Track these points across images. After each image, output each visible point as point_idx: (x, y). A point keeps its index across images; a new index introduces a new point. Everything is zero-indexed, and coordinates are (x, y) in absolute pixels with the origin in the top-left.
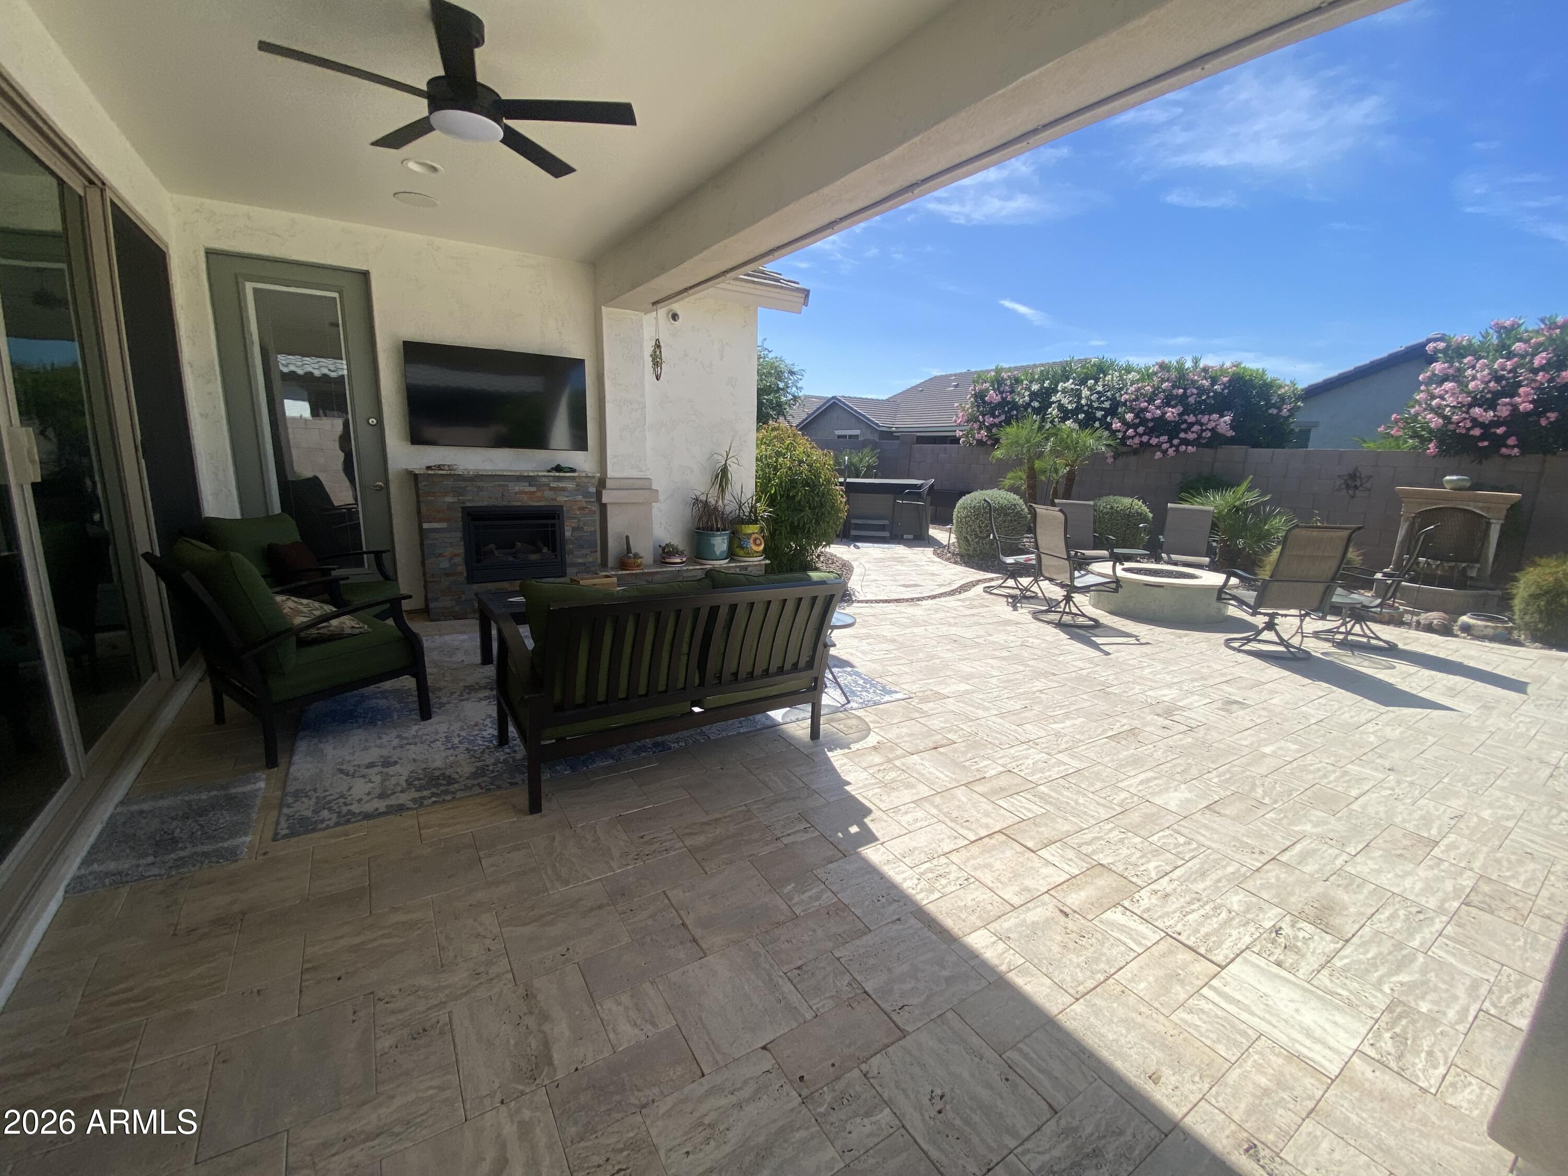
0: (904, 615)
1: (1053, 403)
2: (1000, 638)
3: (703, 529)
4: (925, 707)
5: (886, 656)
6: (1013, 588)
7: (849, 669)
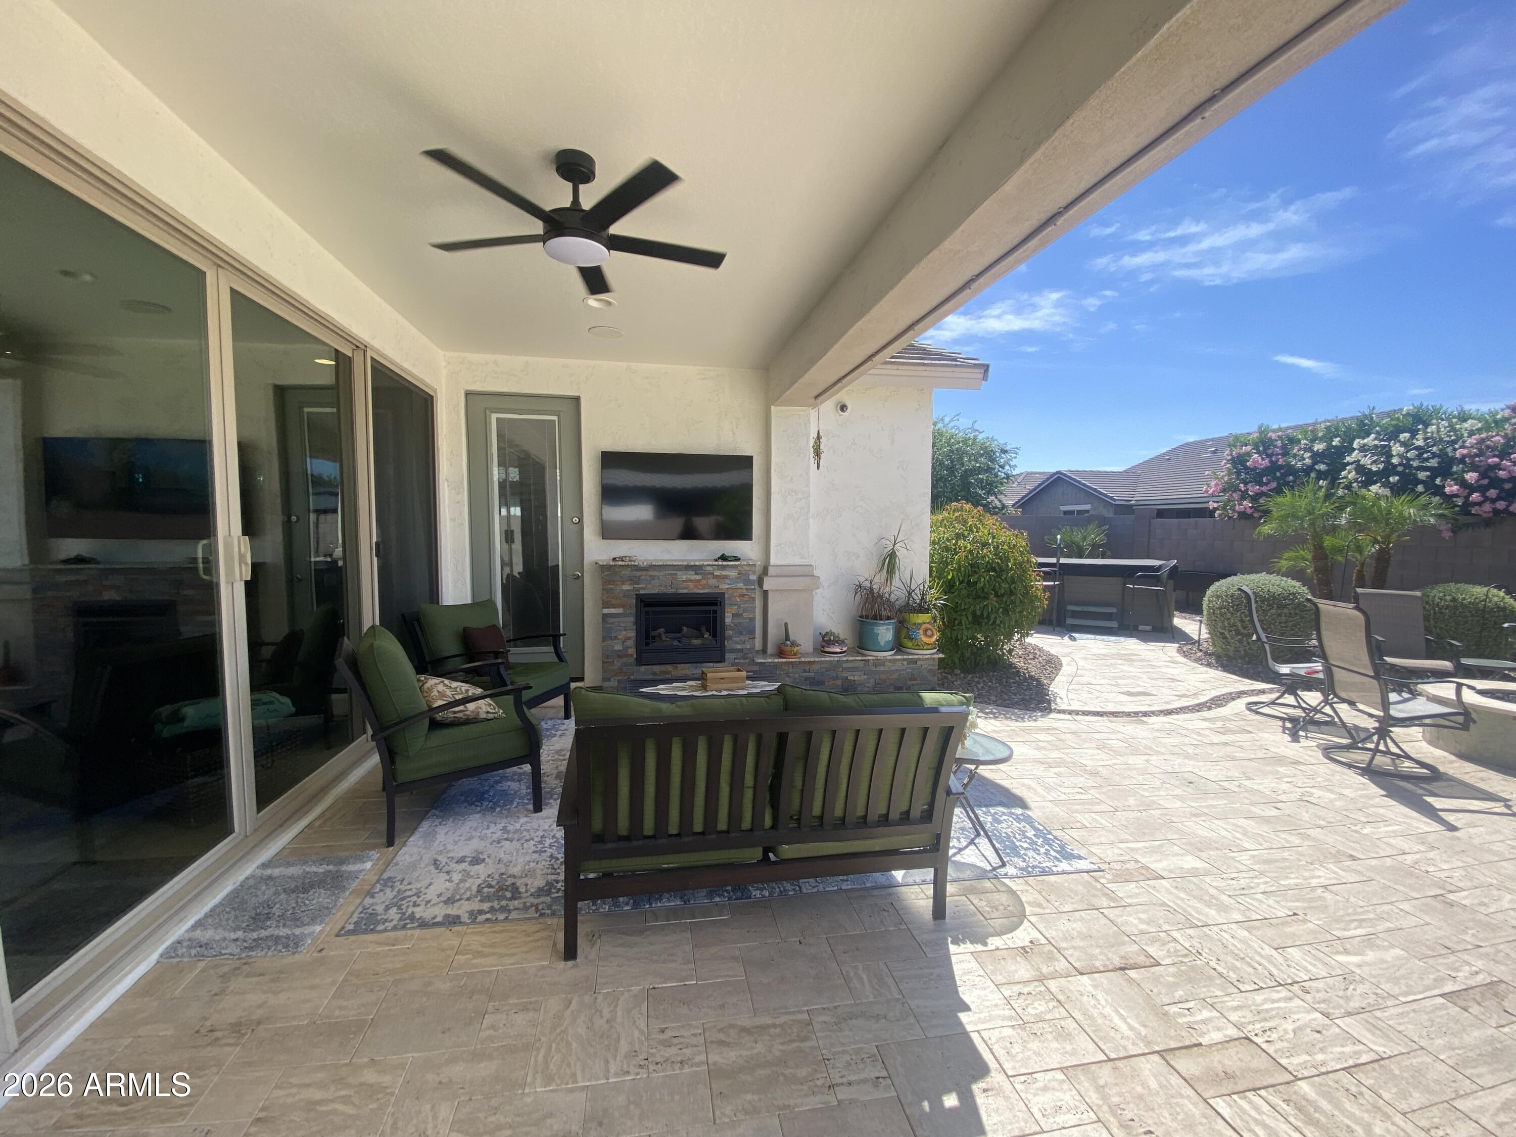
0: (1119, 736)
1: (1348, 464)
2: (1264, 784)
3: (867, 617)
4: (1122, 890)
5: (1078, 797)
6: (1294, 707)
7: (1019, 811)
